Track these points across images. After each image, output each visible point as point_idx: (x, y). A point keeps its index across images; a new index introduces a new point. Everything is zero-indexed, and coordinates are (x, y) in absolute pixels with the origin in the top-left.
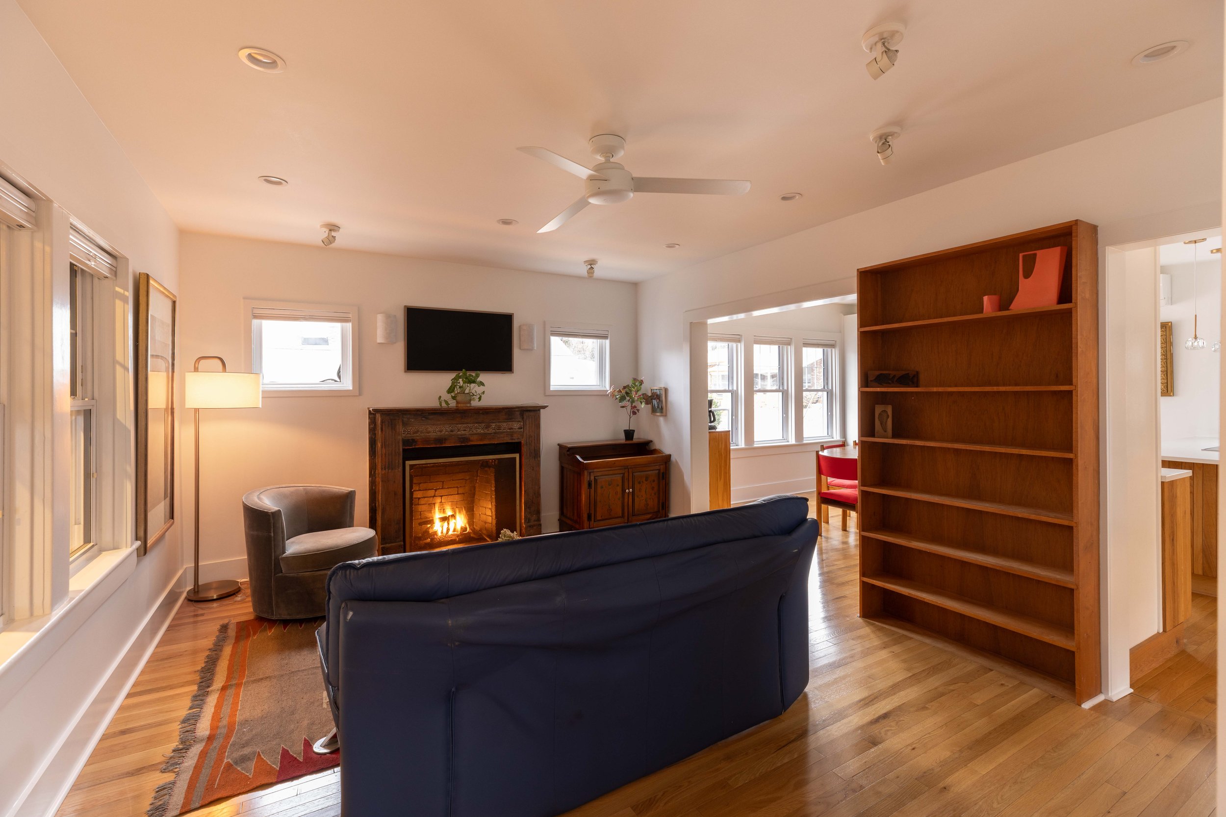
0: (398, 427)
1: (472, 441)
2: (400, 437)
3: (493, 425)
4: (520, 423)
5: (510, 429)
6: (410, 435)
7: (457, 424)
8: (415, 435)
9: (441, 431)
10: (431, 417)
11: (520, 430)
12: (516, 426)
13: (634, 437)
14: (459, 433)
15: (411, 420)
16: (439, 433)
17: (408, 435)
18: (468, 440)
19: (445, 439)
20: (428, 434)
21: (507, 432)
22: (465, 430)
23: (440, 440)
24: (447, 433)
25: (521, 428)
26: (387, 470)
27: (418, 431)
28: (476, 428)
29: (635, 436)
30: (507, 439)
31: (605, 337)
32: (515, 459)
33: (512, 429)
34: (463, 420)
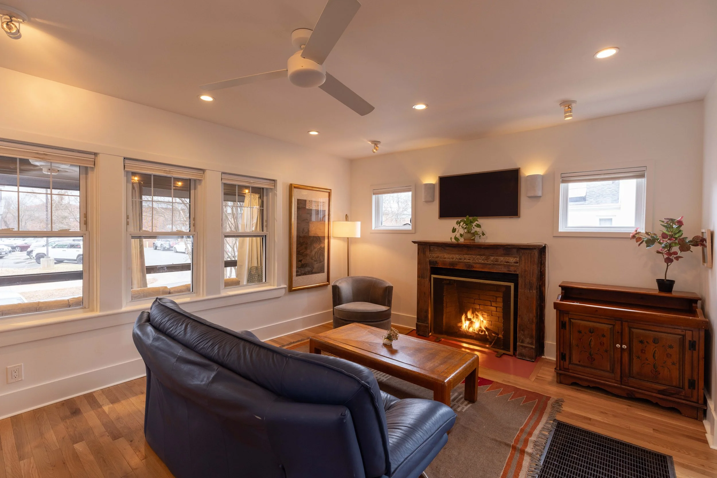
0: (427, 253)
1: (475, 268)
2: (428, 260)
3: (492, 258)
4: (516, 258)
5: (507, 262)
6: (434, 259)
7: (464, 254)
8: (436, 259)
9: (453, 258)
10: (447, 248)
11: (516, 264)
12: (512, 260)
13: (673, 290)
14: (465, 261)
15: (435, 249)
16: (451, 260)
17: (432, 259)
18: (472, 267)
19: (456, 264)
20: (444, 260)
21: (504, 265)
22: (469, 259)
23: (452, 264)
24: (457, 260)
25: (517, 263)
26: (420, 278)
27: (439, 257)
28: (478, 259)
29: (675, 288)
30: (504, 270)
31: (642, 176)
32: (510, 287)
33: (509, 262)
34: (469, 252)
